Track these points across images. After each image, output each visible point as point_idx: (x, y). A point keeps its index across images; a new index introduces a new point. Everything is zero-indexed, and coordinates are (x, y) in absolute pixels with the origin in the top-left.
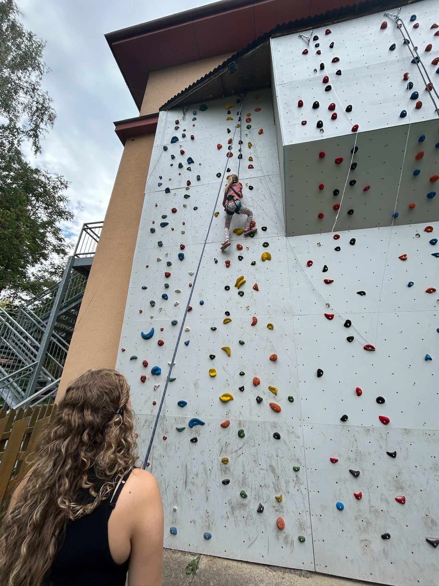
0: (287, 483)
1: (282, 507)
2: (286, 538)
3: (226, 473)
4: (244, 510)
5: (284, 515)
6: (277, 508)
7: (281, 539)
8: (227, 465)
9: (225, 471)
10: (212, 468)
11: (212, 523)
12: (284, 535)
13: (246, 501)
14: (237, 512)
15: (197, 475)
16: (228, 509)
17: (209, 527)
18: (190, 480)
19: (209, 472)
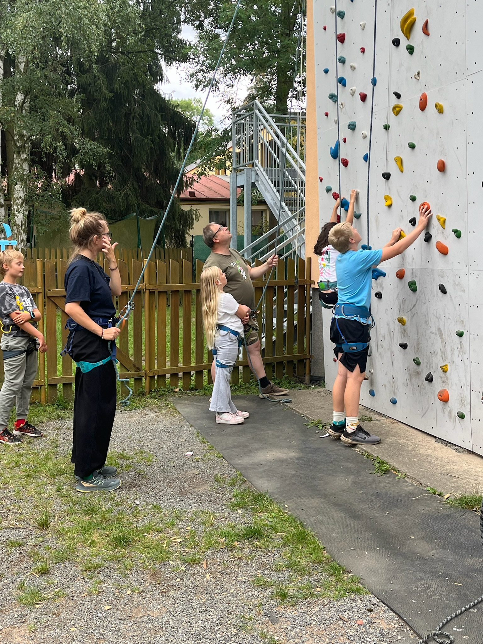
0: (452, 350)
1: (447, 379)
2: (450, 412)
3: (405, 336)
4: (419, 378)
5: (449, 387)
6: (443, 379)
7: (447, 413)
8: (405, 327)
9: (404, 333)
10: (394, 330)
11: (397, 389)
12: (449, 409)
13: (420, 369)
14: (413, 380)
15: (384, 337)
16: (407, 376)
17: (395, 393)
18: (380, 342)
19: (392, 333)
